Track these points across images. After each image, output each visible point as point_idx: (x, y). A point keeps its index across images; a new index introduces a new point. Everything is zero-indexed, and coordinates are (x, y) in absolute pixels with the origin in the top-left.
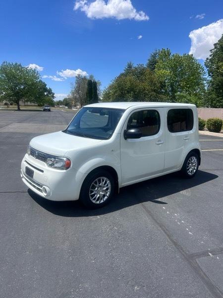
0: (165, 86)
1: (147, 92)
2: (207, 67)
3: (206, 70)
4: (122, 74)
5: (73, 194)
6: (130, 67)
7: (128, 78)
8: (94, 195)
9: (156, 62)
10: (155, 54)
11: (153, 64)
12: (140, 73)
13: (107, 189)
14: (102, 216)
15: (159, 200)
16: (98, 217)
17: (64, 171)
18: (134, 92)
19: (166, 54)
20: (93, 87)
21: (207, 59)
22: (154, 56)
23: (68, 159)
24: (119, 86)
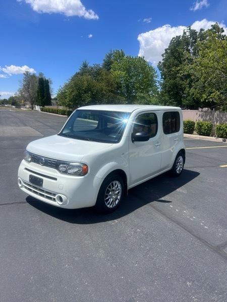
0: (121, 87)
1: (105, 93)
2: (160, 70)
4: (77, 74)
5: (90, 200)
6: (85, 66)
7: (85, 77)
8: (108, 199)
9: (111, 63)
10: (110, 55)
11: (108, 64)
12: (97, 74)
13: (118, 193)
14: (119, 219)
15: (163, 199)
16: (116, 221)
17: (82, 177)
18: (92, 92)
19: (121, 56)
20: (44, 86)
21: (160, 62)
22: (109, 57)
23: (85, 165)
24: (76, 85)
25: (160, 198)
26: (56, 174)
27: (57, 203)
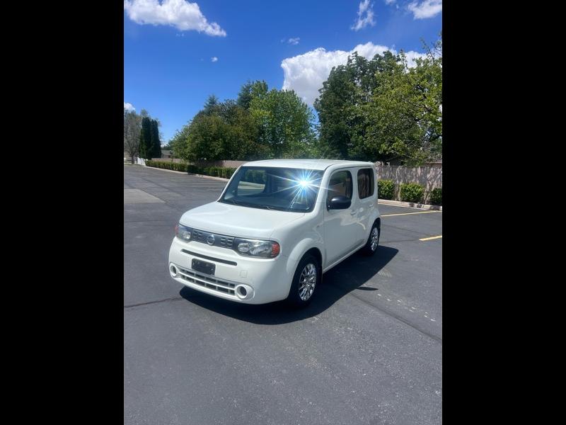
0: (263, 132)
1: (243, 140)
2: (317, 110)
3: (316, 113)
4: (201, 114)
5: (281, 291)
6: (213, 102)
7: (213, 118)
8: (302, 289)
9: (250, 99)
10: (248, 87)
11: (245, 100)
12: (230, 113)
13: (313, 280)
15: (365, 285)
16: (315, 318)
17: (273, 260)
18: (224, 139)
19: (263, 88)
20: (151, 129)
21: (317, 100)
22: (247, 90)
23: (276, 243)
24: (201, 129)
25: (362, 284)
26: (234, 257)
27: (237, 297)
